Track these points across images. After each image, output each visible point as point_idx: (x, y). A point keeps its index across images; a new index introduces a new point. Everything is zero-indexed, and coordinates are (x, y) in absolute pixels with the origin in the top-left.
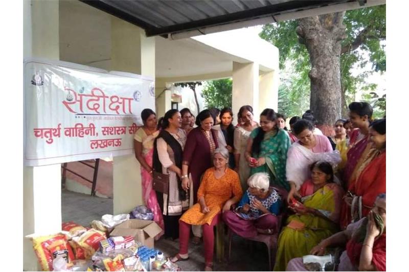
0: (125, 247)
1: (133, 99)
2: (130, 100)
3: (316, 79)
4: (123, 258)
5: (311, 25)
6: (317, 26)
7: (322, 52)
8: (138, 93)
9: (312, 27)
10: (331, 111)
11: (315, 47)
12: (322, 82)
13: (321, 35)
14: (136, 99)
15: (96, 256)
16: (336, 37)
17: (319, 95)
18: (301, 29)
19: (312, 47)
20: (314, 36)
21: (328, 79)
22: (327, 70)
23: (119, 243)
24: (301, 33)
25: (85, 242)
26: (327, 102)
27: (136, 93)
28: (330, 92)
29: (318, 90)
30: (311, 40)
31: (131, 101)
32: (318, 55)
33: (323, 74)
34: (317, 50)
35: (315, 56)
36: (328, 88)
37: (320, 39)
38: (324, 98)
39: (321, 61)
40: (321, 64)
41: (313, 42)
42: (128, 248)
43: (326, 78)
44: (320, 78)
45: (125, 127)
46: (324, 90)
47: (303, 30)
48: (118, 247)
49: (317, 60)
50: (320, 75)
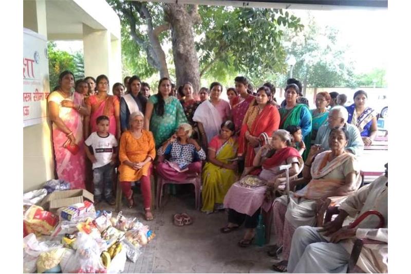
0: (86, 211)
1: (34, 61)
2: (32, 61)
3: (183, 54)
4: (93, 219)
5: (177, 7)
6: (182, 8)
7: (187, 31)
8: (37, 54)
9: (178, 8)
10: (196, 82)
11: (181, 27)
12: (188, 58)
13: (185, 17)
14: (36, 62)
15: (64, 225)
16: (195, 21)
17: (186, 68)
18: (169, 9)
19: (178, 26)
20: (181, 18)
21: (192, 55)
22: (191, 48)
23: (82, 208)
24: (169, 12)
25: (34, 218)
26: (192, 75)
27: (35, 54)
28: (194, 66)
29: (184, 64)
30: (178, 20)
31: (33, 63)
32: (183, 34)
33: (188, 51)
34: (182, 29)
35: (180, 35)
36: (192, 64)
37: (185, 21)
38: (189, 71)
39: (186, 40)
40: (186, 43)
41: (179, 22)
42: (89, 211)
43: (190, 55)
44: (186, 55)
45: (31, 94)
46: (190, 65)
47: (170, 9)
48: (82, 212)
49: (183, 38)
50: (186, 51)
